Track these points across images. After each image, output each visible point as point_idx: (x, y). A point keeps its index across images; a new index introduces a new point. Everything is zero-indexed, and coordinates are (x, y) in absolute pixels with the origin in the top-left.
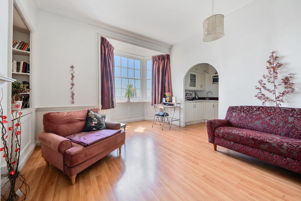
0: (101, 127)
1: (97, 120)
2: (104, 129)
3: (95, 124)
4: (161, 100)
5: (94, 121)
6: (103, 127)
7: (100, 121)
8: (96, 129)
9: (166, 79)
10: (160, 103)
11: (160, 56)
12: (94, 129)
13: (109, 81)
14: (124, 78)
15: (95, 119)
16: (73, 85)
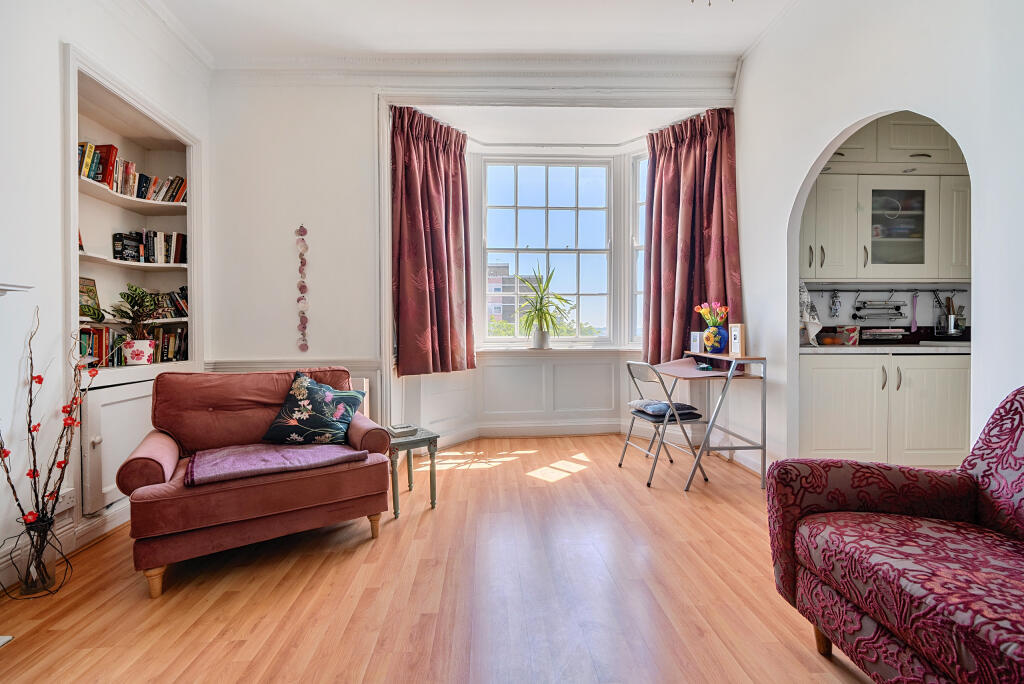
0: (321, 434)
1: (310, 407)
2: (332, 442)
3: (299, 420)
4: (685, 344)
5: (299, 411)
6: (327, 435)
7: (322, 412)
8: (301, 439)
9: (710, 237)
10: (680, 355)
11: (686, 123)
12: (294, 436)
13: (422, 266)
14: (527, 250)
15: (306, 402)
16: (303, 288)
